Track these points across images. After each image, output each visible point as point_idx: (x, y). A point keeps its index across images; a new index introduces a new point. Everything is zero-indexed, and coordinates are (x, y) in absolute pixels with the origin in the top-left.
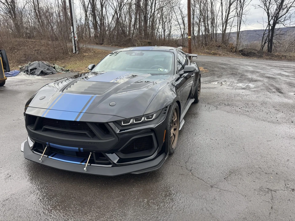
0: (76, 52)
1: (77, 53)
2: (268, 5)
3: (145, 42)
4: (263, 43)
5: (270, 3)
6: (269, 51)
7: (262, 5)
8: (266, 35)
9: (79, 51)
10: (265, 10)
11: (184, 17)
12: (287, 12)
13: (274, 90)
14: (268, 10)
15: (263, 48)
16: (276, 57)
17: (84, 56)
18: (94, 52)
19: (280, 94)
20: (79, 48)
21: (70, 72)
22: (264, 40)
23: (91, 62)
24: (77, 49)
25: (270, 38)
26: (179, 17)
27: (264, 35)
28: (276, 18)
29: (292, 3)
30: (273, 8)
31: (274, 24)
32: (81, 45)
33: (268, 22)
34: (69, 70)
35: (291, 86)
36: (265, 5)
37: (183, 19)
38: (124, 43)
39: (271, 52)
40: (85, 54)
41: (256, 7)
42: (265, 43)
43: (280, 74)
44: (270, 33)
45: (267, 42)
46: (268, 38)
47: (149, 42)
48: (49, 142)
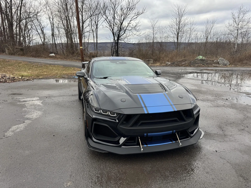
4: (112, 53)
5: (113, 25)
7: (108, 26)
8: (113, 47)
10: (110, 30)
11: (43, 28)
12: (124, 33)
14: (113, 30)
22: (113, 51)
26: (38, 28)
27: (112, 47)
28: (119, 37)
29: (126, 27)
30: (116, 29)
31: (118, 40)
33: (113, 38)
36: (111, 26)
37: (42, 30)
41: (104, 27)
42: (113, 53)
44: (116, 47)
45: (115, 53)
46: (115, 50)
47: (21, 49)
48: (147, 133)
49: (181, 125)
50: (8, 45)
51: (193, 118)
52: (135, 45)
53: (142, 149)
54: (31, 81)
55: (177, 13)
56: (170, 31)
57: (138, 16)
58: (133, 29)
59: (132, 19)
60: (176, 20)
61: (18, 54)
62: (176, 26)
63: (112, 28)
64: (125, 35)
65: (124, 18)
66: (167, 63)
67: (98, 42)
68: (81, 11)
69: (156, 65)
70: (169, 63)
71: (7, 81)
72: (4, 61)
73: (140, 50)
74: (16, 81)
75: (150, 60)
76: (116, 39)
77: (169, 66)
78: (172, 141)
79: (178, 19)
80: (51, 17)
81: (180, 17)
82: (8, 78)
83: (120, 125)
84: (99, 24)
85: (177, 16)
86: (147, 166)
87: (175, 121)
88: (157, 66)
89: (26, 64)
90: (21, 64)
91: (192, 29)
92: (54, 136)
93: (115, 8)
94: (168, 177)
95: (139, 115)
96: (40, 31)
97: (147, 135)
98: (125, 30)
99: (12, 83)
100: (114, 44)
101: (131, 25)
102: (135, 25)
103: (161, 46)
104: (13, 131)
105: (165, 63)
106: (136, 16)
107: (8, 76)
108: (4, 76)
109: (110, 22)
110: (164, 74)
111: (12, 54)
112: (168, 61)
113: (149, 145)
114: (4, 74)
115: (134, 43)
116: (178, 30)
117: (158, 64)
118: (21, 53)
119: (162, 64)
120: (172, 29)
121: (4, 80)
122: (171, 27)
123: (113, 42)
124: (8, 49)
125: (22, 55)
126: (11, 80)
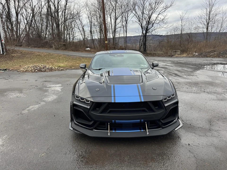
0: (3, 53)
1: (5, 54)
2: (141, 21)
3: (60, 44)
4: (140, 45)
5: (142, 20)
6: (144, 51)
7: (137, 21)
9: (7, 53)
10: (139, 24)
11: (83, 26)
12: (152, 26)
13: (174, 75)
14: (141, 24)
15: (140, 49)
16: (149, 54)
17: (13, 57)
18: (21, 53)
19: (180, 77)
20: (6, 50)
21: (8, 71)
22: (141, 44)
23: (22, 61)
24: (4, 51)
25: (144, 42)
26: (80, 26)
27: (140, 40)
28: (147, 30)
29: (154, 21)
30: (144, 23)
31: (146, 33)
32: (8, 48)
33: (142, 32)
34: (6, 69)
35: (179, 72)
36: (140, 21)
37: (83, 28)
38: (43, 45)
39: (146, 51)
40: (13, 55)
41: (134, 22)
42: (141, 45)
43: (166, 65)
44: (144, 39)
45: (143, 45)
46: (143, 42)
47: (64, 44)
48: (115, 120)
49: (150, 115)
50: (54, 42)
51: (164, 109)
52: (162, 37)
53: (109, 134)
54: (64, 71)
55: (208, 3)
56: (199, 22)
57: (166, 9)
58: (160, 22)
59: (161, 13)
60: (206, 10)
61: (61, 49)
62: (206, 16)
63: (141, 22)
64: (152, 28)
65: (152, 13)
66: (195, 53)
67: (127, 36)
68: (115, 9)
69: (182, 56)
70: (196, 54)
71: (47, 71)
72: (49, 54)
73: (168, 42)
74: (53, 70)
75: (177, 51)
76: (144, 32)
77: (196, 56)
78: (140, 130)
79: (208, 10)
80: (90, 16)
81: (211, 7)
82: (47, 68)
83: (91, 111)
84: (129, 19)
85: (207, 6)
86: (112, 150)
87: (144, 111)
88: (184, 56)
89: (64, 57)
90: (61, 57)
91: (224, 18)
92: (54, 116)
93: (144, 4)
94: (125, 161)
95: (107, 104)
96: (81, 29)
97: (115, 121)
98: (153, 24)
99: (49, 72)
100: (142, 38)
101: (159, 18)
102: (162, 18)
103: (189, 37)
104: (28, 110)
105: (192, 54)
106: (165, 9)
107: (47, 67)
108: (45, 67)
109: (139, 17)
110: (184, 65)
111: (57, 49)
112: (195, 51)
113: (117, 131)
114: (45, 65)
115: (162, 35)
116: (208, 21)
117: (184, 55)
118: (64, 48)
119: (188, 55)
120: (201, 19)
121: (44, 70)
122: (201, 18)
123: (142, 35)
124: (55, 45)
125: (64, 50)
126: (49, 70)
